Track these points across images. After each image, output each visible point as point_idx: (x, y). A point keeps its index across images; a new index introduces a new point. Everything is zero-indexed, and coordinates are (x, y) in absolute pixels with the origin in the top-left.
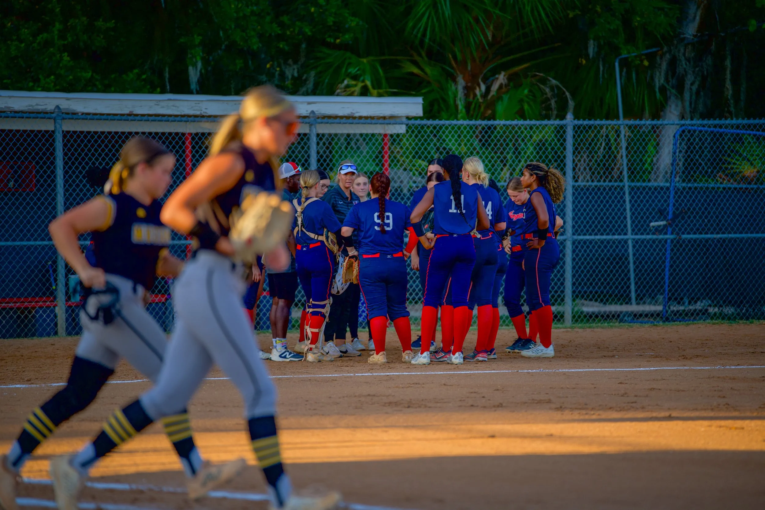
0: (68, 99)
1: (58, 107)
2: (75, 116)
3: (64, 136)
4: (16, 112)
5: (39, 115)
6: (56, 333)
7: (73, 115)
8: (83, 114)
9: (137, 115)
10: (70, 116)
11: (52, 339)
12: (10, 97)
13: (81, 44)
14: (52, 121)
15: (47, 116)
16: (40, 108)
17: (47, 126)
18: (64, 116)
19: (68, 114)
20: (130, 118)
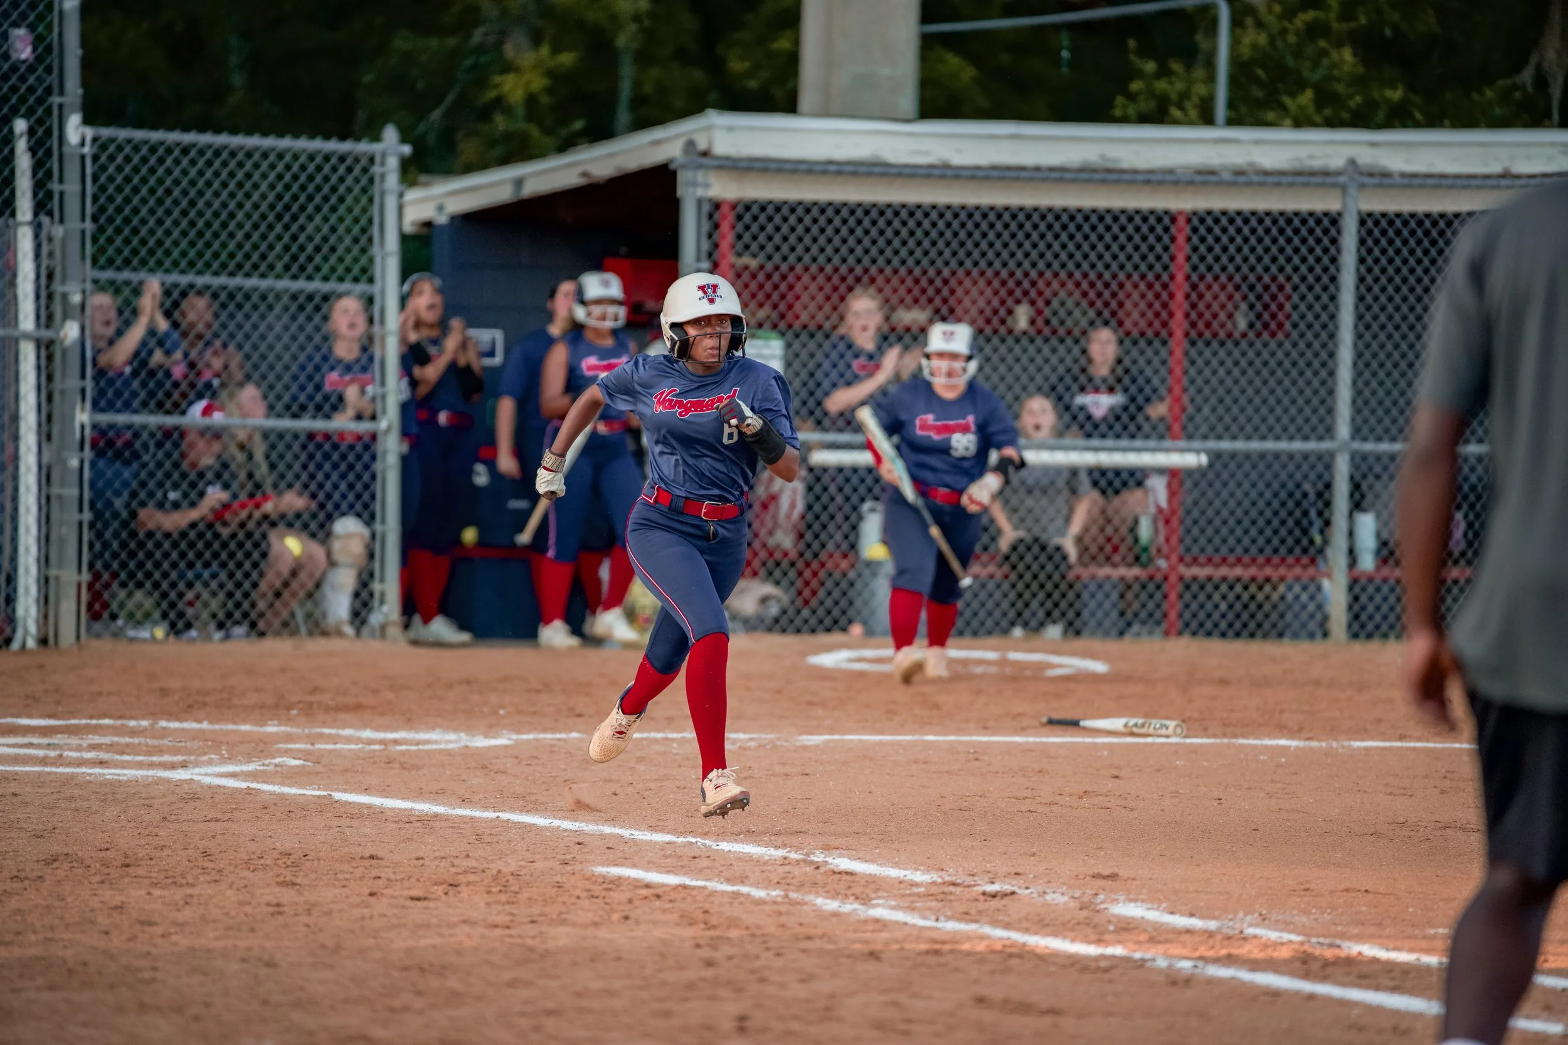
0: (1373, 144)
1: (1352, 162)
2: (1386, 181)
3: (1362, 222)
4: (1267, 173)
5: (1314, 180)
6: (1325, 635)
7: (1381, 179)
8: (1403, 175)
9: (1518, 177)
10: (1376, 180)
11: (1317, 647)
12: (1257, 142)
13: (1388, 32)
14: (1338, 192)
15: (1329, 180)
16: (1317, 164)
17: (1327, 203)
18: (1368, 180)
19: (1371, 175)
20: (1503, 182)
